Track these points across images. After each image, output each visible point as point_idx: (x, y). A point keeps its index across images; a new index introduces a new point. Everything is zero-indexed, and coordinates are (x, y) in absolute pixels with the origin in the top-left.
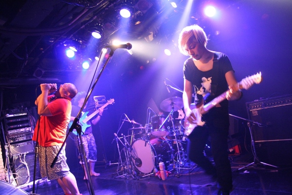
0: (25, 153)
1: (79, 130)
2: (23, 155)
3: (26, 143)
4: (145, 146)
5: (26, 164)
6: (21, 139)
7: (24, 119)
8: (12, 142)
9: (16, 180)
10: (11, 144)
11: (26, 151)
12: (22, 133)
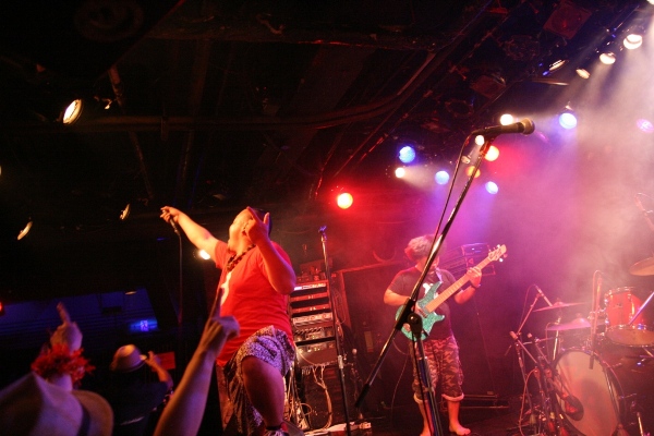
0: (323, 365)
1: (417, 326)
2: (320, 368)
3: (324, 345)
4: (591, 367)
5: (324, 387)
6: (315, 336)
7: (321, 295)
8: (299, 340)
9: (307, 417)
10: (298, 344)
11: (325, 362)
12: (317, 323)
